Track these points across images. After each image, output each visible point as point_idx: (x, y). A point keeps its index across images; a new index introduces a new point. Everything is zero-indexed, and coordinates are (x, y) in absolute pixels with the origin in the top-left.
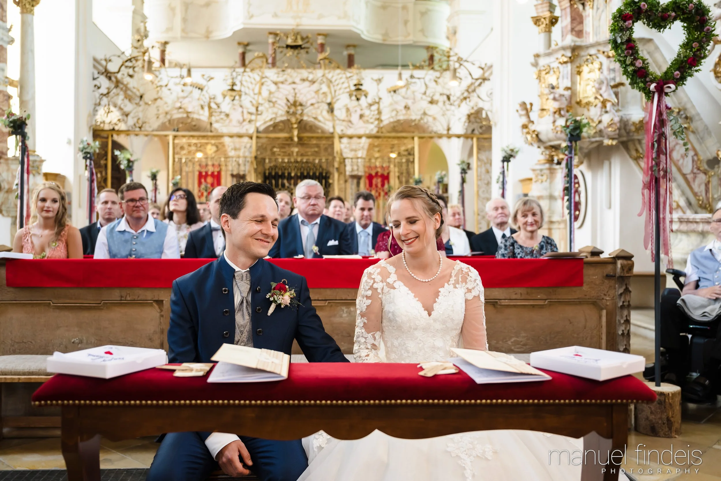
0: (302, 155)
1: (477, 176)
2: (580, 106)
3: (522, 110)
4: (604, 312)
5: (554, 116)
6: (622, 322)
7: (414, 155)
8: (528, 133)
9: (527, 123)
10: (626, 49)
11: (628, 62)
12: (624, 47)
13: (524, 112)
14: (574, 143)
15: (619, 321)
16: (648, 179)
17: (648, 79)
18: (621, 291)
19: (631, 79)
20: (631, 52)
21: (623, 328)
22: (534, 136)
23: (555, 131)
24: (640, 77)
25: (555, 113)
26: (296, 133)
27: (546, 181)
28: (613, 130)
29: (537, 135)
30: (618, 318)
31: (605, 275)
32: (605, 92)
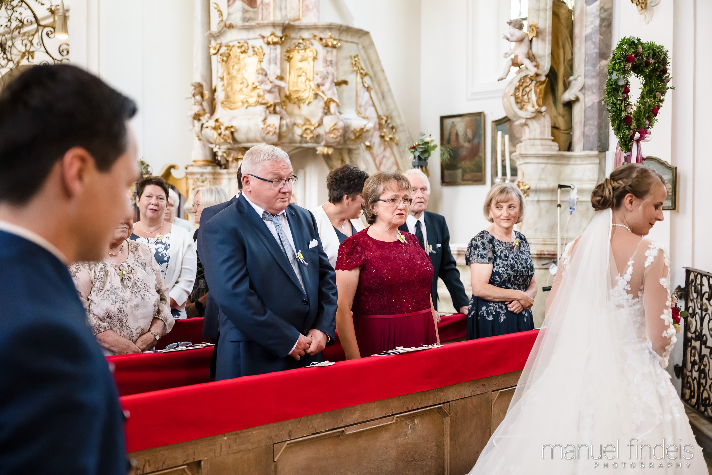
2: (290, 102)
5: (267, 112)
22: (226, 132)
23: (266, 132)
25: (267, 108)
28: (335, 136)
32: (329, 89)
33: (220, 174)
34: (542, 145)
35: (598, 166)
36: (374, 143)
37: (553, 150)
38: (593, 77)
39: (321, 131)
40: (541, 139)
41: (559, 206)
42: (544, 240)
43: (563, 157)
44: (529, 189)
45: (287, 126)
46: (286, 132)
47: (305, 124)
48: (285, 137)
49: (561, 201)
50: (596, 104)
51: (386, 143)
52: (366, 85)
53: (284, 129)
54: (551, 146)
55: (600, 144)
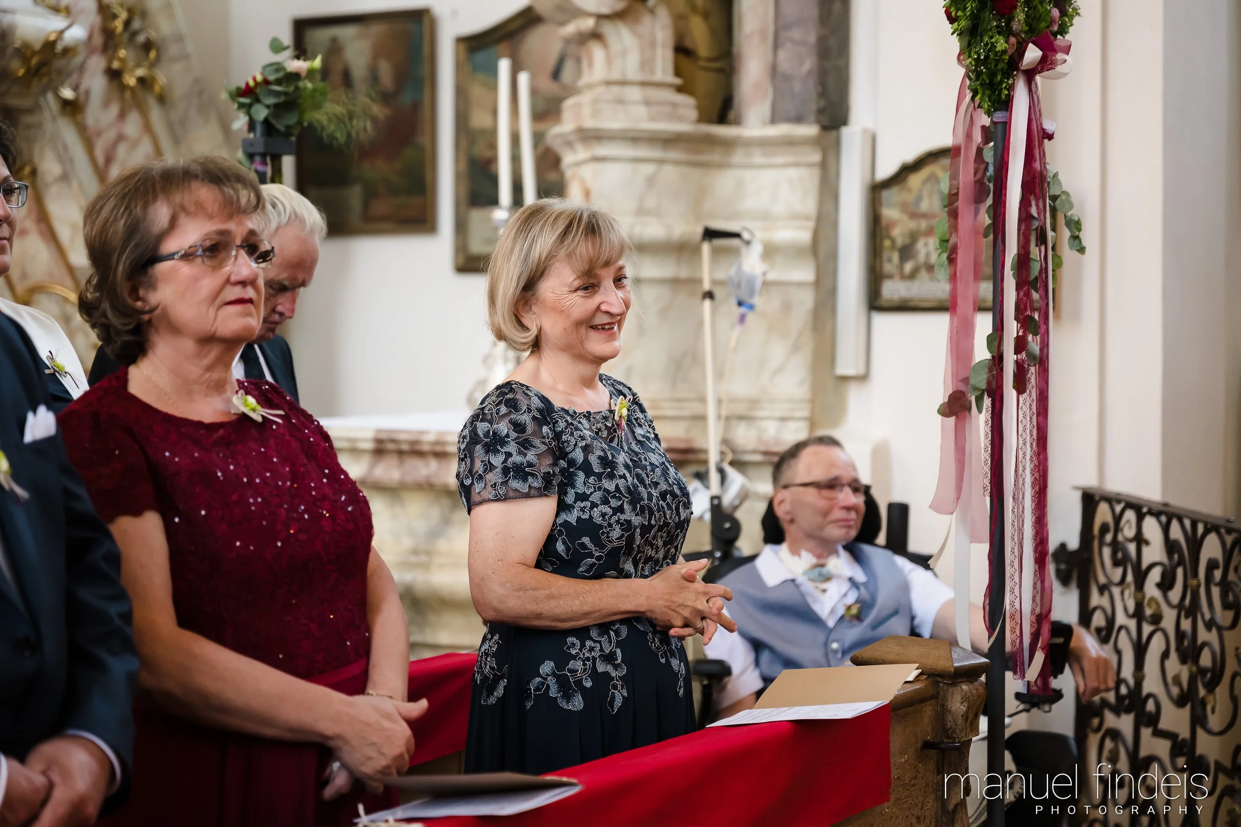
31: (919, 742)
34: (647, 103)
35: (816, 173)
36: (87, 93)
37: (681, 119)
40: (644, 84)
41: (710, 295)
43: (711, 141)
49: (714, 282)
51: (128, 94)
54: (674, 105)
55: (822, 103)
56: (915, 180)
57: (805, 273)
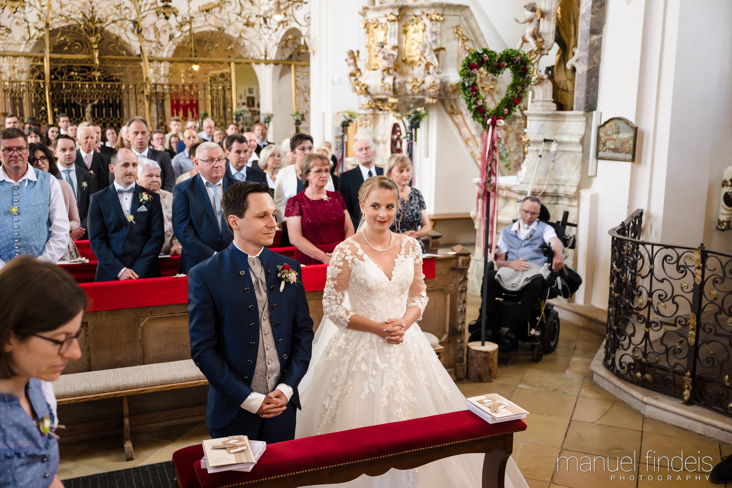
0: (105, 80)
1: (296, 105)
2: (406, 65)
3: (351, 58)
4: (449, 296)
5: (383, 74)
6: (461, 302)
7: (230, 81)
8: (358, 85)
9: (354, 72)
10: (471, 91)
11: (472, 102)
12: (470, 89)
13: (352, 61)
14: (414, 130)
15: (459, 302)
16: (481, 192)
17: (486, 115)
18: (461, 279)
19: (474, 113)
20: (474, 93)
21: (461, 307)
22: (363, 88)
23: (384, 89)
24: (480, 113)
25: (384, 71)
26: (97, 54)
27: (370, 125)
28: (435, 90)
29: (366, 89)
30: (458, 299)
31: (450, 267)
32: (429, 55)
33: (378, 115)
34: (542, 106)
37: (552, 110)
38: (585, 50)
39: (424, 86)
40: (543, 101)
42: (540, 181)
43: (560, 116)
44: (528, 141)
45: (399, 83)
46: (399, 88)
47: (413, 82)
48: (400, 91)
50: (585, 73)
52: (467, 48)
53: (397, 86)
54: (550, 106)
55: (586, 106)
56: (607, 126)
57: (580, 149)
